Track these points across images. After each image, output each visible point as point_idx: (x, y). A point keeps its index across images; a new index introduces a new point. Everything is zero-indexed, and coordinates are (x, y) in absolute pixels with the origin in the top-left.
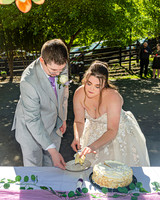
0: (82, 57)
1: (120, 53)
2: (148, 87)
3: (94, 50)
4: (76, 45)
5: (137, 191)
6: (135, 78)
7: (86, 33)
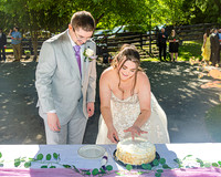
0: (105, 40)
1: (141, 37)
2: (168, 69)
3: (116, 34)
4: (99, 28)
5: (160, 167)
6: (155, 60)
7: (109, 18)
